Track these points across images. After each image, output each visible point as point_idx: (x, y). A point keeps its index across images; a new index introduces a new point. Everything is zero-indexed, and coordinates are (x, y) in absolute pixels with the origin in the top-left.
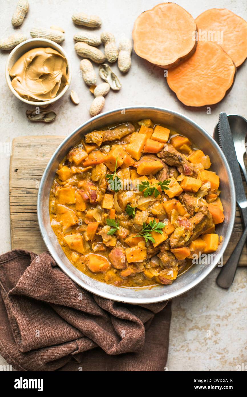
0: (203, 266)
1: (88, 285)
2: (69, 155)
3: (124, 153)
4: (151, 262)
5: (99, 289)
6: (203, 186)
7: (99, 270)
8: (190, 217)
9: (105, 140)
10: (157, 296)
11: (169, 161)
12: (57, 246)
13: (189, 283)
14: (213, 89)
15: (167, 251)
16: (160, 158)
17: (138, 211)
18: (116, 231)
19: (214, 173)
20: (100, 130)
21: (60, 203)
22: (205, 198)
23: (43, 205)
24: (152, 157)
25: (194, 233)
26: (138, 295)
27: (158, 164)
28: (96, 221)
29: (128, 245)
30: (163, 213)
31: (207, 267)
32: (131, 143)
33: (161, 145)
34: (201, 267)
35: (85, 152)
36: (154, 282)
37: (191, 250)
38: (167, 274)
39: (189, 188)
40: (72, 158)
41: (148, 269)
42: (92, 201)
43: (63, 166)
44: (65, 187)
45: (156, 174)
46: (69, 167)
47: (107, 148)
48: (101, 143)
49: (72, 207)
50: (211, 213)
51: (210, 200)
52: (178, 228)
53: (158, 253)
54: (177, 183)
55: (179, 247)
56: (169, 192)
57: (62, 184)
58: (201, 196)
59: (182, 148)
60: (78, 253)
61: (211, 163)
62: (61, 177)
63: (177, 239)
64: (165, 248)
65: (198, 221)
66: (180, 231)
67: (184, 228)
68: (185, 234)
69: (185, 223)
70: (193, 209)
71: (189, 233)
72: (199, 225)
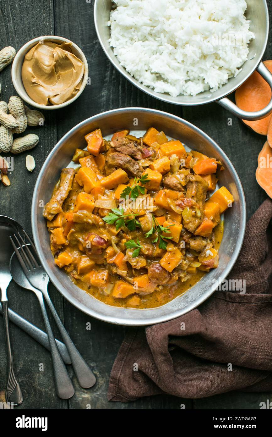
8: (185, 194)
25: (199, 204)
38: (205, 256)
52: (183, 212)
55: (198, 226)
63: (190, 222)
64: (186, 237)
65: (194, 192)
66: (187, 213)
67: (188, 208)
68: (193, 211)
69: (185, 203)
70: (179, 186)
71: (196, 208)
72: (198, 194)
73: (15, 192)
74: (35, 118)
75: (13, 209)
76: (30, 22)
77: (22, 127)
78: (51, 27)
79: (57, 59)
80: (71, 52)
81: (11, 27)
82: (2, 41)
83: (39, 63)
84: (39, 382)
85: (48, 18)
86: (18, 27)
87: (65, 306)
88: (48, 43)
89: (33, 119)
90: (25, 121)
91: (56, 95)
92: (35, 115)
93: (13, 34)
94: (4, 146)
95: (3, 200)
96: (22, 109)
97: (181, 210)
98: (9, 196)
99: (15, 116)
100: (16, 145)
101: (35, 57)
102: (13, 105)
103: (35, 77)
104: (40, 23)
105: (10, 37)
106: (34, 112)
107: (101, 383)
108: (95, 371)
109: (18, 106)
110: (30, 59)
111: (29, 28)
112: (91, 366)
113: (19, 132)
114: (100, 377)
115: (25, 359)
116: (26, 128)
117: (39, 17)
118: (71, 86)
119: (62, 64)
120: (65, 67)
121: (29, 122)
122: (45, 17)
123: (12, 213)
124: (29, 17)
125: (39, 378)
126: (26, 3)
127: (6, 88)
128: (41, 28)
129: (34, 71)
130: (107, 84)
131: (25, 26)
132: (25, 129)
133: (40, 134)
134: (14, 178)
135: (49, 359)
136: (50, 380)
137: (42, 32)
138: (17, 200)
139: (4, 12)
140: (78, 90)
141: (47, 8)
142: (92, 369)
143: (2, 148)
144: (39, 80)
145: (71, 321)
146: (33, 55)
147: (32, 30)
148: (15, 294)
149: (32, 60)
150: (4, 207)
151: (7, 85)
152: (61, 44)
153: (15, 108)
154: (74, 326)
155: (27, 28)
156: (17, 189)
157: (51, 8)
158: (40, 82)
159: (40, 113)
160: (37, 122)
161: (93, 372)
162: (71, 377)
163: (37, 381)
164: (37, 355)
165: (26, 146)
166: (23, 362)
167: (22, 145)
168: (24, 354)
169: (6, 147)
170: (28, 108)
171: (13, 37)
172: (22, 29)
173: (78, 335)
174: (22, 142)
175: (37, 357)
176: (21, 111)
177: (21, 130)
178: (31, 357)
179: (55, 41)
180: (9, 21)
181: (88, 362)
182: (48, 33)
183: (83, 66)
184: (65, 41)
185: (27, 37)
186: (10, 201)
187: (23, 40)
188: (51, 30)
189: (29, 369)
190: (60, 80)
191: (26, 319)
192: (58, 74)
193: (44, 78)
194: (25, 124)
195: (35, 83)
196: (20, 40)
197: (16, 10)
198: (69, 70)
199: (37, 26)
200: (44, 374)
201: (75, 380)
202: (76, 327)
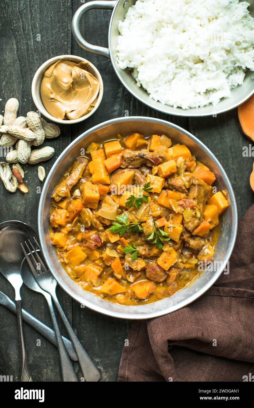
0: (228, 226)
2: (51, 223)
3: (94, 186)
4: (184, 255)
5: (160, 310)
6: (178, 163)
7: (148, 294)
8: (187, 195)
9: (70, 187)
10: (210, 278)
11: (135, 164)
12: (99, 301)
13: (228, 249)
15: (190, 237)
16: (127, 167)
17: (142, 224)
18: (138, 253)
19: (178, 144)
20: (60, 183)
21: (74, 266)
22: (186, 170)
23: (63, 279)
24: (120, 171)
25: (199, 206)
26: (195, 290)
27: (128, 174)
28: (115, 258)
29: (156, 257)
30: (164, 210)
31: (232, 224)
32: (93, 173)
33: (119, 157)
34: (227, 228)
35: (62, 210)
37: (209, 221)
38: (204, 255)
39: (169, 173)
40: (56, 223)
41: (186, 262)
42: (99, 245)
43: (53, 235)
44: (68, 251)
45: (133, 181)
46: (59, 232)
47: (77, 193)
48: (69, 192)
49: (87, 261)
50: (202, 179)
51: (192, 169)
52: (185, 212)
53: (184, 244)
54: (155, 177)
55: (197, 227)
56: (155, 190)
57: (64, 250)
58: (183, 171)
59: (137, 145)
60: (121, 294)
61: (170, 139)
62: (59, 245)
63: (190, 221)
64: (186, 236)
65: (196, 194)
66: (188, 213)
67: (189, 209)
68: (194, 212)
69: (187, 204)
70: (184, 188)
71: (196, 209)
72: (199, 196)
73: (30, 199)
74: (52, 131)
75: (28, 215)
76: (49, 40)
77: (40, 140)
78: (69, 46)
79: (75, 76)
80: (88, 71)
81: (31, 45)
82: (23, 58)
83: (58, 80)
84: (46, 377)
85: (66, 37)
86: (38, 45)
87: (73, 305)
88: (66, 62)
89: (50, 131)
90: (43, 134)
91: (72, 111)
92: (52, 127)
93: (33, 51)
94: (22, 158)
95: (18, 206)
96: (39, 123)
97: (183, 210)
98: (24, 203)
99: (33, 130)
100: (34, 157)
101: (54, 74)
102: (30, 121)
103: (54, 93)
104: (58, 42)
105: (30, 53)
106: (50, 125)
107: (104, 378)
108: (99, 366)
109: (35, 120)
110: (49, 76)
111: (48, 46)
112: (96, 362)
113: (37, 144)
114: (104, 372)
115: (34, 355)
116: (44, 140)
117: (58, 36)
118: (87, 103)
119: (79, 82)
120: (82, 85)
121: (46, 134)
122: (63, 36)
123: (27, 219)
124: (48, 36)
125: (47, 373)
126: (46, 23)
127: (24, 102)
128: (59, 47)
129: (52, 87)
130: (119, 100)
131: (45, 45)
132: (43, 142)
133: (55, 146)
134: (29, 186)
135: (57, 356)
136: (57, 376)
137: (60, 51)
138: (32, 206)
139: (25, 30)
140: (94, 107)
141: (65, 28)
142: (96, 364)
143: (20, 160)
144: (57, 96)
145: (78, 319)
146: (52, 73)
147: (51, 48)
148: (27, 294)
149: (52, 77)
150: (19, 213)
151: (26, 99)
152: (79, 63)
153: (32, 123)
154: (82, 324)
155: (46, 47)
156: (32, 197)
157: (69, 28)
158: (58, 99)
159: (57, 126)
160: (53, 135)
161: (97, 367)
162: (76, 371)
163: (45, 376)
164: (46, 352)
165: (42, 158)
166: (32, 358)
167: (39, 157)
168: (33, 350)
169: (24, 159)
170: (45, 122)
171: (33, 54)
172: (42, 47)
173: (85, 332)
174: (40, 154)
175: (46, 353)
176: (38, 125)
177: (39, 143)
178: (40, 354)
179: (72, 60)
180: (30, 39)
181: (93, 358)
182: (66, 52)
183: (98, 85)
184: (82, 60)
185: (46, 54)
186: (25, 207)
187: (42, 57)
188: (69, 48)
189: (38, 364)
190: (77, 97)
191: (37, 318)
192: (75, 91)
193: (61, 94)
194: (42, 137)
195: (53, 99)
196: (39, 57)
197: (37, 29)
198: (86, 88)
199: (55, 44)
200: (52, 370)
201: (80, 374)
202: (84, 325)
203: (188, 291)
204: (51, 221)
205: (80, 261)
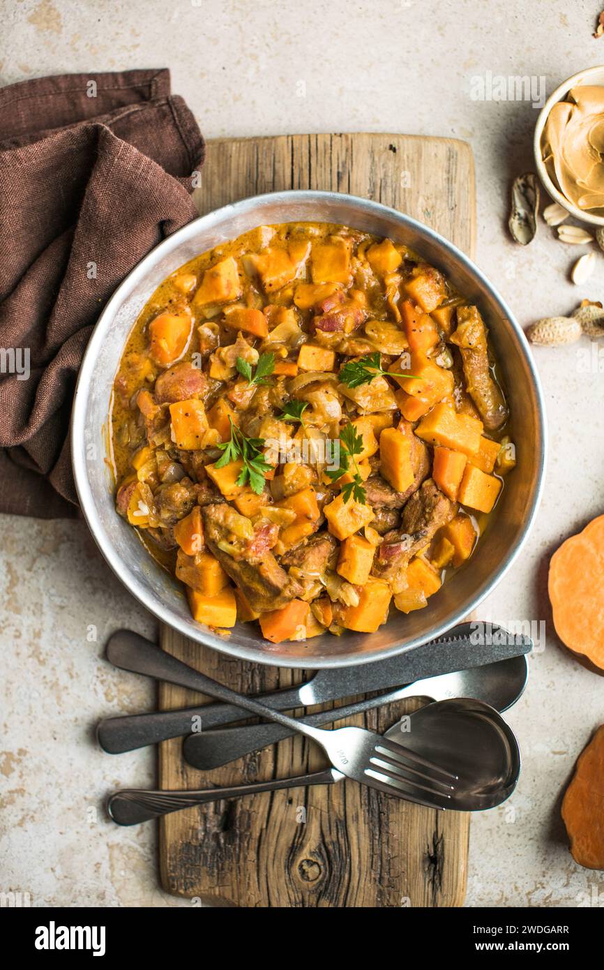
0: (157, 589)
1: (119, 310)
2: (428, 267)
3: (434, 398)
4: (170, 462)
5: (107, 336)
6: (351, 588)
7: (153, 339)
8: (276, 556)
9: (465, 354)
10: (89, 476)
11: (414, 509)
12: (213, 239)
13: (118, 553)
14: (591, 623)
15: (196, 499)
16: (420, 488)
17: (291, 427)
18: (245, 379)
19: (385, 619)
20: (487, 342)
21: (315, 246)
22: (324, 594)
23: (308, 205)
24: (422, 467)
25: (240, 563)
26: (92, 430)
27: (407, 479)
28: (270, 330)
29: (211, 407)
30: (287, 490)
31: (156, 597)
32: (458, 418)
33: (452, 488)
34: (156, 585)
35: (435, 306)
36: (122, 474)
37: (196, 558)
39: (347, 555)
40: (422, 275)
41: (154, 456)
42: (318, 320)
43: (403, 255)
44: (351, 259)
45: (384, 475)
46: (400, 270)
47: (445, 360)
48: (458, 343)
49: (304, 276)
50: (285, 609)
51: (318, 608)
52: (250, 525)
53: (191, 478)
54: (360, 526)
55: (204, 526)
56: (338, 505)
57: (359, 251)
58: (329, 585)
59: (446, 541)
60: (195, 291)
61: (407, 612)
62: (376, 248)
64: (204, 493)
65: (267, 572)
66: (243, 529)
67: (250, 538)
68: (237, 541)
69: (262, 542)
70: (296, 562)
72: (257, 576)
203: (98, 418)
204: (432, 269)
205: (316, 263)
